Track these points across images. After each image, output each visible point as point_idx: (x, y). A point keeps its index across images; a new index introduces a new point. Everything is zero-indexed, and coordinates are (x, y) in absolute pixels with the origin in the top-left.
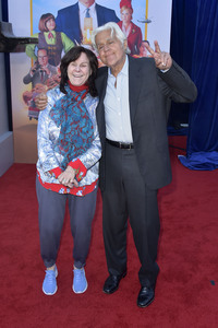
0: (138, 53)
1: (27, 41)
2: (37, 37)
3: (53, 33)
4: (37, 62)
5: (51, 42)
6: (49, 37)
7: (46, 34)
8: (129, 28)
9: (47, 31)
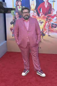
0: (50, 13)
1: (12, 9)
2: (15, 8)
3: (21, 6)
4: (15, 17)
5: (20, 10)
6: (19, 8)
7: (18, 7)
8: (47, 4)
9: (18, 6)
